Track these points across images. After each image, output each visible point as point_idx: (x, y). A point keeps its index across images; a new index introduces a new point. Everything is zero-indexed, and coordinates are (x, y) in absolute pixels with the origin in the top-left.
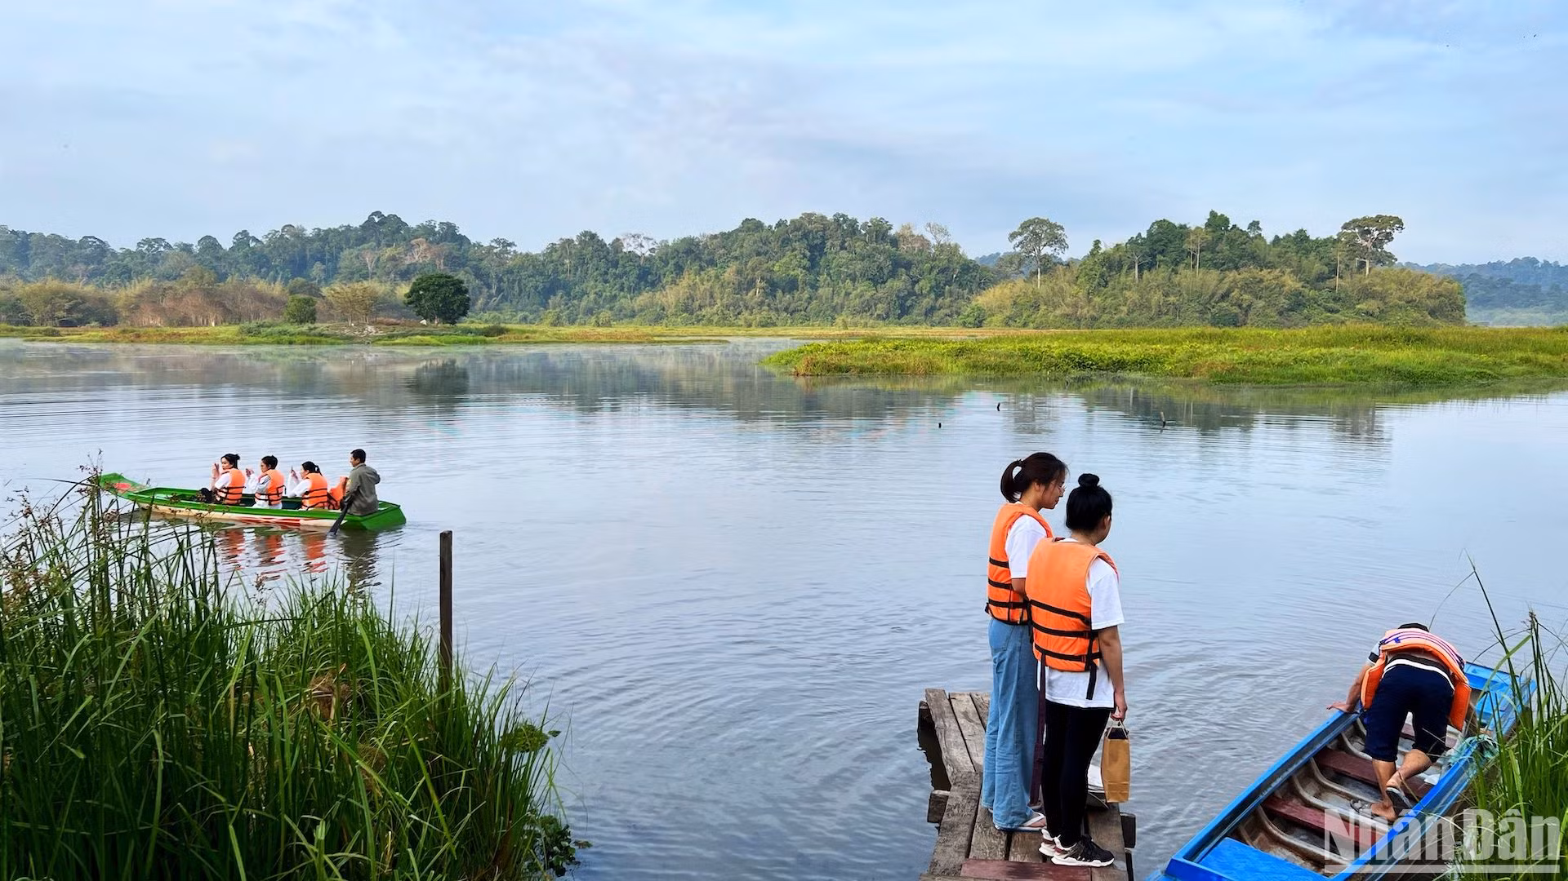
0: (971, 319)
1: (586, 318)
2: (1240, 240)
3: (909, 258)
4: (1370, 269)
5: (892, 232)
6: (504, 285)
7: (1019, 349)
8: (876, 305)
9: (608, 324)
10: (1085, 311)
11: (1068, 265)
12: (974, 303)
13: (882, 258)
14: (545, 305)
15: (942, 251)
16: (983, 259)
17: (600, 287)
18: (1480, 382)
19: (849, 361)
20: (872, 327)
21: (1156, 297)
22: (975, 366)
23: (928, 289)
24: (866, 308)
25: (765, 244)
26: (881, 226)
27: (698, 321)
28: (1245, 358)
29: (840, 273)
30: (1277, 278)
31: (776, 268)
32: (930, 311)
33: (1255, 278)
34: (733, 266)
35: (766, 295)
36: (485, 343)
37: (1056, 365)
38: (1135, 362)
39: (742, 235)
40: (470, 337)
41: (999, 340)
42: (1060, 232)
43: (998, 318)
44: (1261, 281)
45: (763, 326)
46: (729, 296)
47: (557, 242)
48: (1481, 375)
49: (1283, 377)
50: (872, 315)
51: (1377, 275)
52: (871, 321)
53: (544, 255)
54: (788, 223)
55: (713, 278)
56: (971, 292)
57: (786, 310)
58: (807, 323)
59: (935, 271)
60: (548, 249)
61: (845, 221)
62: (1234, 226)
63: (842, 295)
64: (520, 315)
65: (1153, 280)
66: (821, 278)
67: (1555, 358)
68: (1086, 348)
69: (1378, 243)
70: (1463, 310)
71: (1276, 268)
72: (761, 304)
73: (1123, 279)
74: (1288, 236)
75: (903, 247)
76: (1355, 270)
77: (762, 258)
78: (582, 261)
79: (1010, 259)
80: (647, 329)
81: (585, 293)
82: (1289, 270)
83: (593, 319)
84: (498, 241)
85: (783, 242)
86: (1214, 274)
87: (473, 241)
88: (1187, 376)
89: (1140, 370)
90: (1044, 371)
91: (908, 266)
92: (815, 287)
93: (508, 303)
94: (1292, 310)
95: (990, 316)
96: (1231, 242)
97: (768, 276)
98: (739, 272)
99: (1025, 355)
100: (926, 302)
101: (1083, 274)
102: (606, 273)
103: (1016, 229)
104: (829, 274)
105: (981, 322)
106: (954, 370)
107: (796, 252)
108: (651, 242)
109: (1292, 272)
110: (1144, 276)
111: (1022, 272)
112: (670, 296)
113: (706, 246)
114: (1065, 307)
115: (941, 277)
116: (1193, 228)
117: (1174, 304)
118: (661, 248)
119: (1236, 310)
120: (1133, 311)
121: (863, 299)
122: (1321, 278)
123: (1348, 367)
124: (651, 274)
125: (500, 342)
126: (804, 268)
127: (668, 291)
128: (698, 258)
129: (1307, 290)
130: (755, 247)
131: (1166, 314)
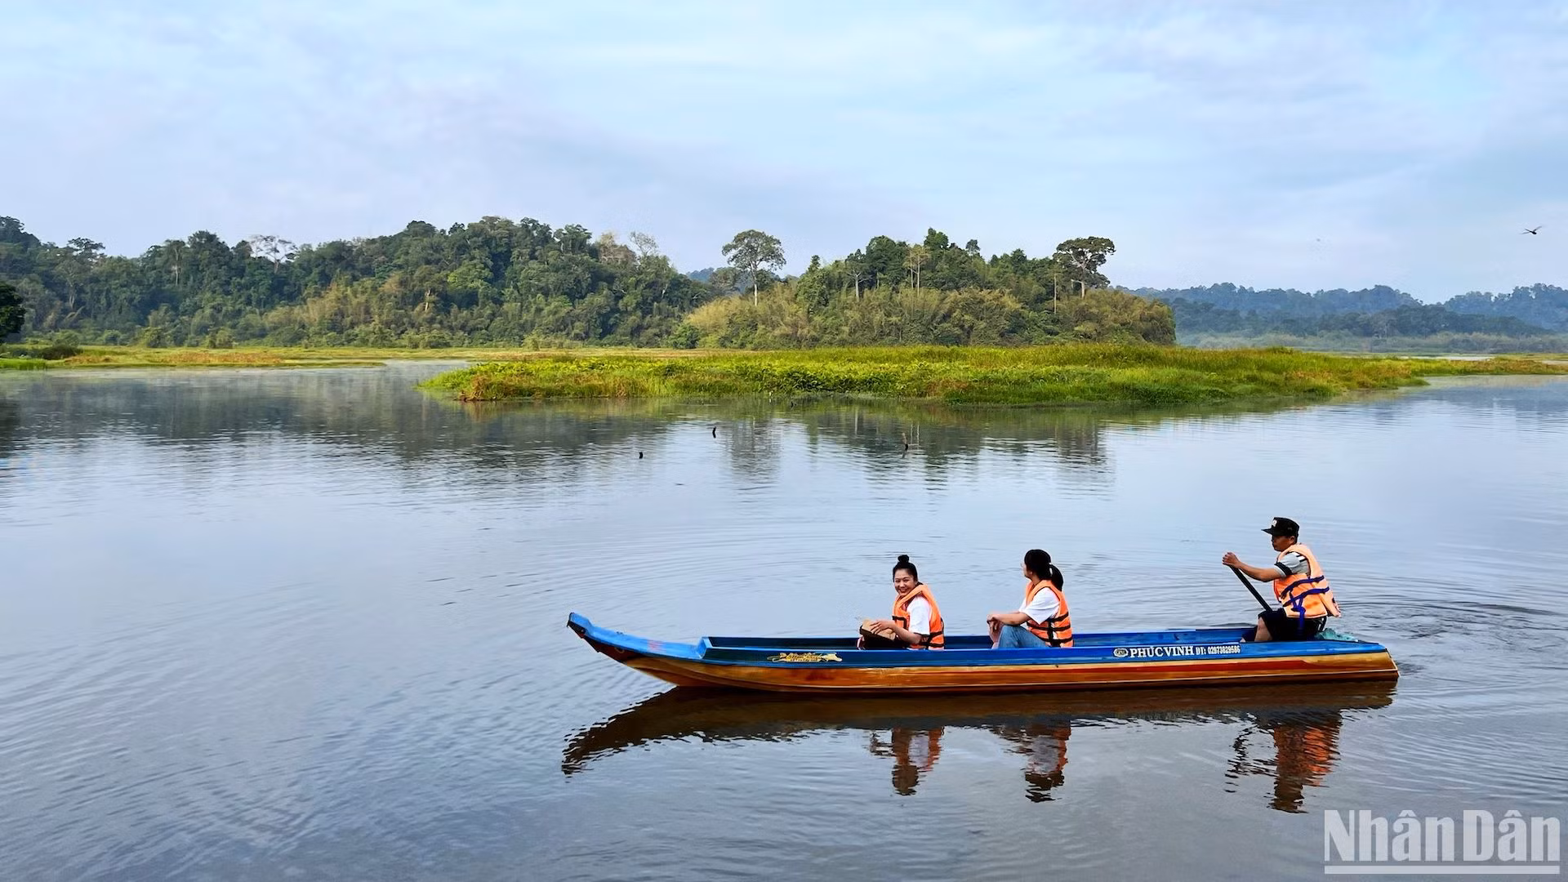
0: (683, 340)
1: (199, 338)
2: (960, 259)
3: (611, 270)
4: (1085, 291)
5: (591, 242)
6: (87, 297)
7: (737, 367)
8: (573, 323)
9: (227, 345)
10: (805, 331)
11: (786, 281)
12: (686, 322)
13: (580, 270)
14: (143, 322)
15: (649, 264)
16: (695, 274)
17: (219, 300)
18: (1215, 401)
19: (533, 382)
20: (569, 348)
21: (878, 317)
22: (686, 387)
23: (634, 305)
24: (561, 326)
25: (436, 251)
26: (578, 234)
27: (349, 341)
28: (981, 376)
29: (530, 286)
30: (997, 299)
31: (450, 279)
32: (636, 331)
33: (975, 298)
34: (396, 276)
35: (438, 310)
36: (46, 367)
37: (778, 385)
38: (864, 382)
39: (407, 240)
40: (22, 360)
41: (715, 358)
42: (777, 246)
43: (712, 339)
44: (982, 301)
45: (433, 347)
46: (390, 311)
47: (162, 243)
48: (1214, 394)
49: (1021, 396)
50: (568, 334)
51: (1092, 297)
52: (568, 341)
53: (143, 260)
54: (466, 228)
55: (369, 290)
56: (682, 309)
57: (463, 328)
58: (489, 343)
59: (642, 286)
60: (149, 252)
61: (535, 227)
62: (953, 245)
63: (533, 310)
64: (107, 334)
65: (874, 299)
66: (507, 292)
67: (1278, 377)
68: (811, 367)
69: (1092, 265)
70: (1174, 333)
71: (995, 288)
72: (431, 321)
73: (843, 297)
74: (1006, 256)
75: (604, 258)
76: (1071, 292)
77: (433, 268)
78: (195, 267)
79: (724, 274)
80: (281, 351)
81: (197, 307)
82: (1008, 291)
83: (208, 339)
84: (78, 242)
85: (458, 249)
86: (934, 295)
87: (43, 241)
88: (921, 396)
89: (870, 389)
90: (765, 392)
91: (610, 279)
92: (499, 302)
93: (92, 320)
94: (1012, 332)
95: (704, 336)
96: (951, 260)
97: (440, 288)
98: (402, 283)
99: (744, 373)
100: (633, 320)
101: (802, 291)
102: (228, 283)
103: (730, 241)
104: (516, 287)
105: (694, 342)
106: (662, 393)
107: (475, 261)
108: (288, 246)
109: (1011, 293)
110: (865, 295)
111: (737, 289)
112: (313, 311)
113: (360, 252)
114: (784, 327)
115: (648, 292)
116: (912, 246)
117: (896, 324)
118: (301, 254)
119: (957, 331)
120: (855, 331)
121: (557, 316)
122: (1040, 299)
123: (1085, 385)
124: (288, 284)
125: (67, 366)
126: (485, 279)
127: (309, 305)
128: (350, 265)
129: (1026, 312)
130: (423, 254)
131: (889, 334)
